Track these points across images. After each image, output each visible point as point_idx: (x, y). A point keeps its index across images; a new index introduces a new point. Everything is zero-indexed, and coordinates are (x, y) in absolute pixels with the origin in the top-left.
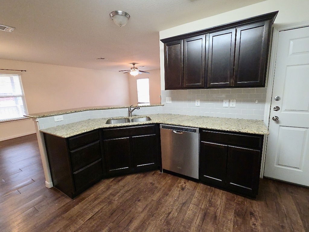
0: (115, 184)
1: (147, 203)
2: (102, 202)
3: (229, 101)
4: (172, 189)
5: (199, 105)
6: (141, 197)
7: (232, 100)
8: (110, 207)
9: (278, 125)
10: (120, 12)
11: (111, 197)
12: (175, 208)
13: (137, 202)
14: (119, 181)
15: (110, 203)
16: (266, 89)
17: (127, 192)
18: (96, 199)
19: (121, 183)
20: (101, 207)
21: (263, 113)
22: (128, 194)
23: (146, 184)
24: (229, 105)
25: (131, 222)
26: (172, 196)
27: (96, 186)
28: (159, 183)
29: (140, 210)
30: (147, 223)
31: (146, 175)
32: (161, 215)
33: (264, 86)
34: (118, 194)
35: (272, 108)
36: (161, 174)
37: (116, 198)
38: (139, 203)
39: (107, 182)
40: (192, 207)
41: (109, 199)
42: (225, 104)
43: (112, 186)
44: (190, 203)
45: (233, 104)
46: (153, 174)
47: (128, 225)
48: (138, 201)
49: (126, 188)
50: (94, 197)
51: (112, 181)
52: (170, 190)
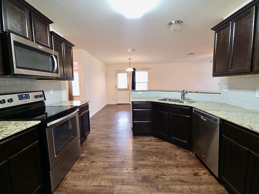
0: (155, 141)
1: (159, 160)
2: (141, 144)
4: (186, 167)
6: (159, 156)
8: (141, 148)
10: (173, 22)
11: (146, 145)
12: (172, 176)
13: (154, 156)
14: (159, 141)
15: (143, 147)
17: (156, 148)
18: (140, 141)
19: (158, 143)
20: (139, 146)
22: (155, 150)
23: (171, 153)
25: (141, 160)
26: (180, 171)
27: (146, 137)
28: (181, 158)
29: (151, 160)
30: (147, 167)
31: (178, 149)
32: (159, 171)
34: (151, 146)
36: (191, 155)
37: (148, 147)
38: (155, 157)
39: (153, 138)
40: (185, 187)
41: (144, 145)
43: (153, 141)
44: (189, 185)
46: (184, 152)
47: (139, 160)
48: (156, 156)
49: (158, 147)
50: (140, 140)
51: (155, 139)
52: (183, 167)
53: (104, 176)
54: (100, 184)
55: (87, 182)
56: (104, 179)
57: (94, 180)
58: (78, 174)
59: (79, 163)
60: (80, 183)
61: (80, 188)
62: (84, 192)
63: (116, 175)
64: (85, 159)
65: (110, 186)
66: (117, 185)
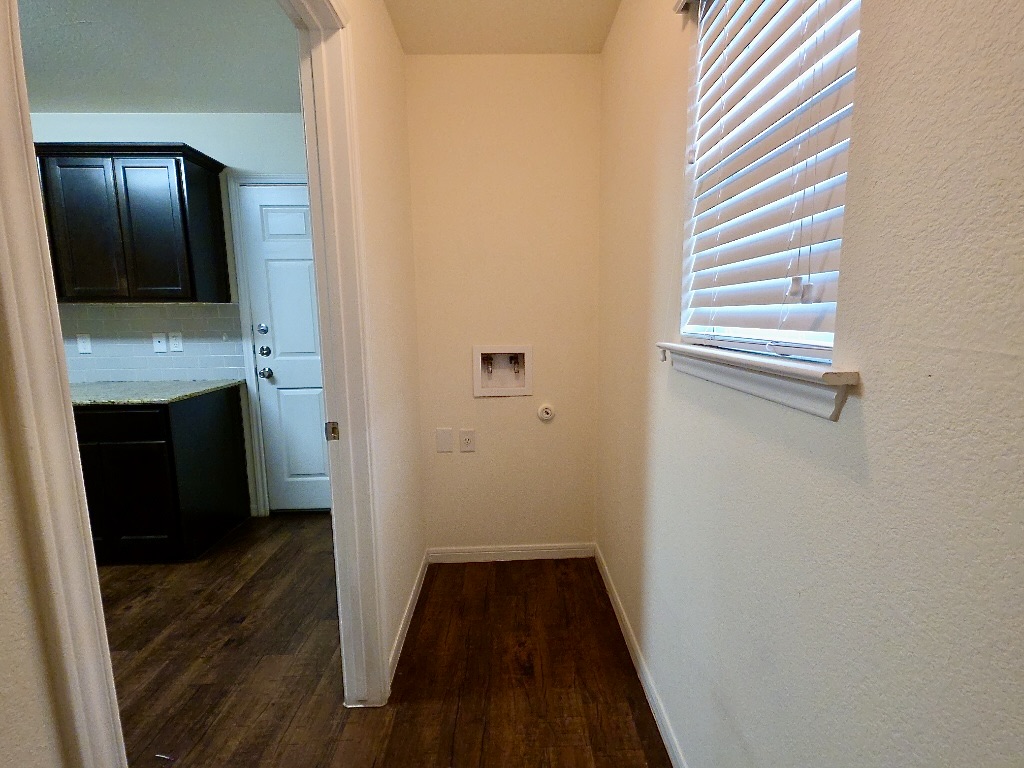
3: (167, 338)
5: (89, 350)
7: (173, 334)
9: (275, 387)
16: (237, 308)
21: (241, 362)
24: (168, 347)
33: (228, 300)
35: (258, 350)
42: (159, 345)
45: (177, 345)
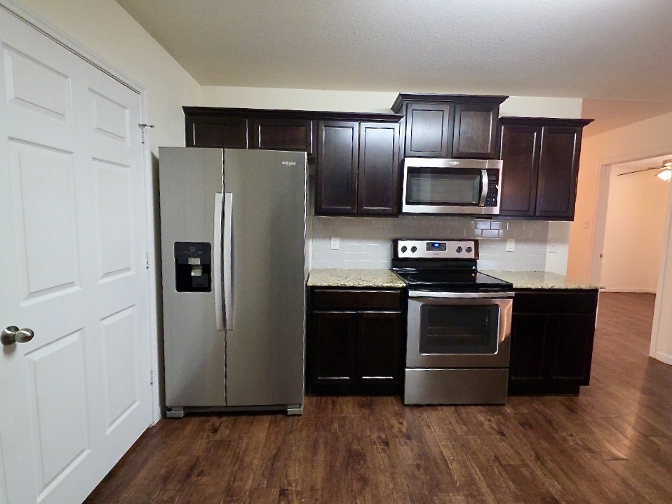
53: (474, 465)
54: (449, 462)
55: (443, 439)
56: (466, 467)
57: (454, 448)
58: (453, 421)
59: (480, 412)
60: (437, 431)
61: (427, 434)
62: (423, 440)
63: (492, 490)
64: (500, 417)
65: (454, 483)
66: (464, 495)
